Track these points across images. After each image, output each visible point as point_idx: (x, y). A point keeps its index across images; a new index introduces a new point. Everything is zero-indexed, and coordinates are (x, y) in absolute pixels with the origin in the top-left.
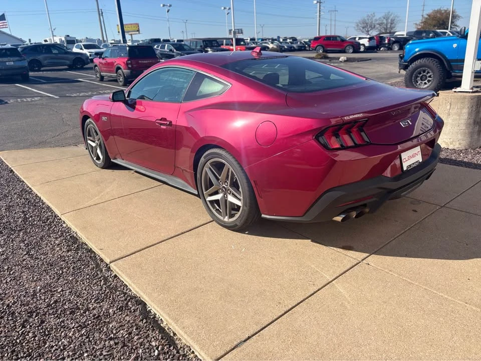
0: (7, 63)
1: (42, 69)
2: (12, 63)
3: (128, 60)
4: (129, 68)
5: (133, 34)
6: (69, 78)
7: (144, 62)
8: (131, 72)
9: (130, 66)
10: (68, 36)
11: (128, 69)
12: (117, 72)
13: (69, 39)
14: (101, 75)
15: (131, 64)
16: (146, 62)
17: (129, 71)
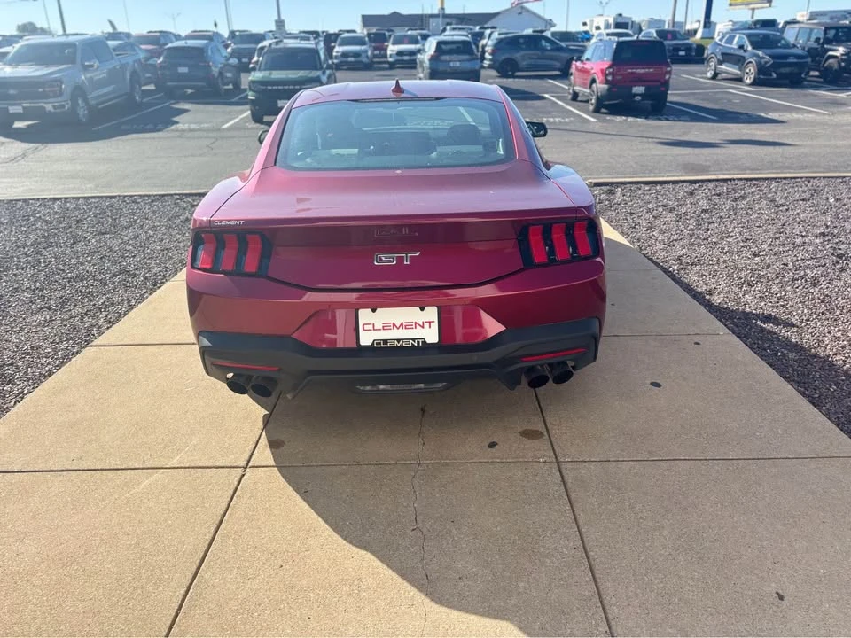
0: (452, 64)
1: (517, 74)
2: (458, 64)
3: (610, 67)
4: (607, 82)
5: (758, 8)
6: (526, 90)
7: (639, 71)
8: (609, 90)
9: (610, 78)
10: (620, 15)
11: (606, 84)
12: (591, 87)
13: (620, 20)
14: (573, 90)
15: (612, 74)
16: (642, 71)
17: (606, 86)
